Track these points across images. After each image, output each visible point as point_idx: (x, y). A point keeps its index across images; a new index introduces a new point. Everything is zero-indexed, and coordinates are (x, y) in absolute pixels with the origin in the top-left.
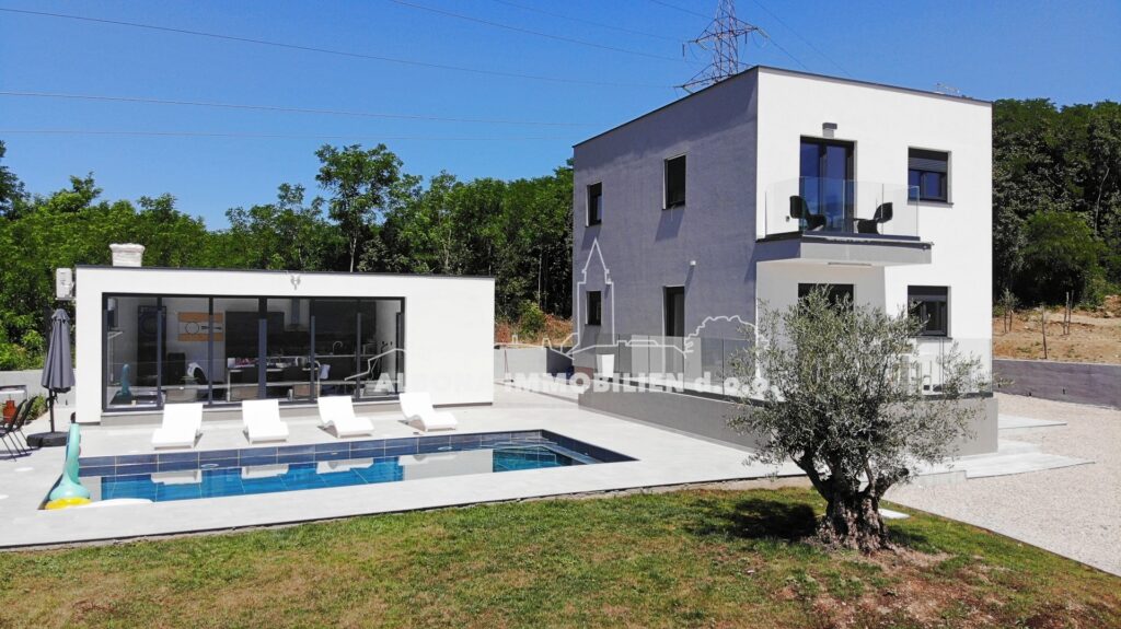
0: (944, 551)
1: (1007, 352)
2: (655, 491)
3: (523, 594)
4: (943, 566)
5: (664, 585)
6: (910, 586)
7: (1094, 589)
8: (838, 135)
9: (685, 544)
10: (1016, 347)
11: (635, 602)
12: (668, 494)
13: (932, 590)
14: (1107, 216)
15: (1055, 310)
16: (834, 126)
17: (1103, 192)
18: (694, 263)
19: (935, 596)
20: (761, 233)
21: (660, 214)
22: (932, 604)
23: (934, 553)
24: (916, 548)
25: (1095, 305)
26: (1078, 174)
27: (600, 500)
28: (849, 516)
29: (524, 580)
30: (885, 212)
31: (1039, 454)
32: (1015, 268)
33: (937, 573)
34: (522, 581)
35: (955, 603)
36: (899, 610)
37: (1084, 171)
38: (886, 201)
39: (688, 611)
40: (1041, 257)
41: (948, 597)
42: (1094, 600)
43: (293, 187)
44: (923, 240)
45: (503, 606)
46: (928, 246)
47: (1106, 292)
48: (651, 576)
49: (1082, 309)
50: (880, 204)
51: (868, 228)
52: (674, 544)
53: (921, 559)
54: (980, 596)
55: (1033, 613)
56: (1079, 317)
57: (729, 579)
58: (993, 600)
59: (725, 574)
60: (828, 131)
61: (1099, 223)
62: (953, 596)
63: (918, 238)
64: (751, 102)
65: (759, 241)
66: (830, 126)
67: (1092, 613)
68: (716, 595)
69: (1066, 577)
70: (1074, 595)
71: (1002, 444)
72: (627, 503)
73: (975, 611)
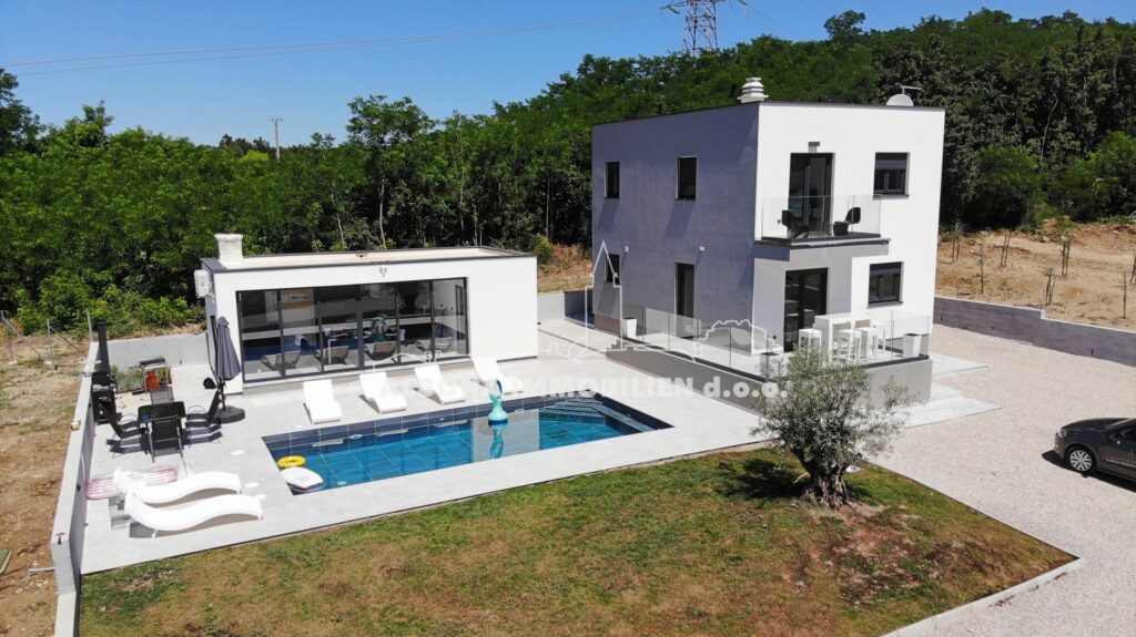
0: (882, 503)
1: (952, 282)
2: (691, 457)
3: (633, 547)
4: (880, 516)
5: (715, 537)
6: (860, 533)
7: (972, 531)
8: (820, 150)
9: (721, 504)
10: (960, 277)
11: (701, 550)
12: (700, 458)
13: (872, 534)
14: (1053, 143)
15: (999, 233)
16: (817, 144)
17: (1051, 121)
18: (702, 249)
19: (874, 539)
20: (758, 236)
21: (672, 202)
22: (872, 544)
23: (876, 505)
24: (864, 501)
25: (1033, 229)
26: (1030, 103)
27: (656, 467)
28: (824, 485)
29: (631, 537)
30: (855, 215)
31: (962, 398)
32: (967, 198)
33: (876, 522)
34: (629, 537)
35: (886, 543)
36: (852, 550)
37: (1035, 101)
38: (856, 206)
39: (732, 555)
40: (990, 189)
41: (882, 539)
42: (970, 540)
43: (324, 137)
44: (883, 237)
45: (624, 556)
46: (887, 242)
47: (1046, 216)
48: (706, 531)
49: (1023, 231)
50: (851, 207)
51: (841, 230)
52: (714, 505)
53: (867, 510)
54: (901, 537)
55: (931, 550)
56: (1018, 241)
57: (752, 532)
58: (908, 541)
59: (749, 528)
60: (813, 148)
61: (1046, 149)
62: (885, 538)
63: (879, 236)
64: (752, 129)
65: (757, 242)
66: (814, 144)
67: (967, 549)
68: (747, 544)
69: (956, 522)
70: (958, 536)
71: (935, 389)
72: (676, 469)
73: (897, 548)
